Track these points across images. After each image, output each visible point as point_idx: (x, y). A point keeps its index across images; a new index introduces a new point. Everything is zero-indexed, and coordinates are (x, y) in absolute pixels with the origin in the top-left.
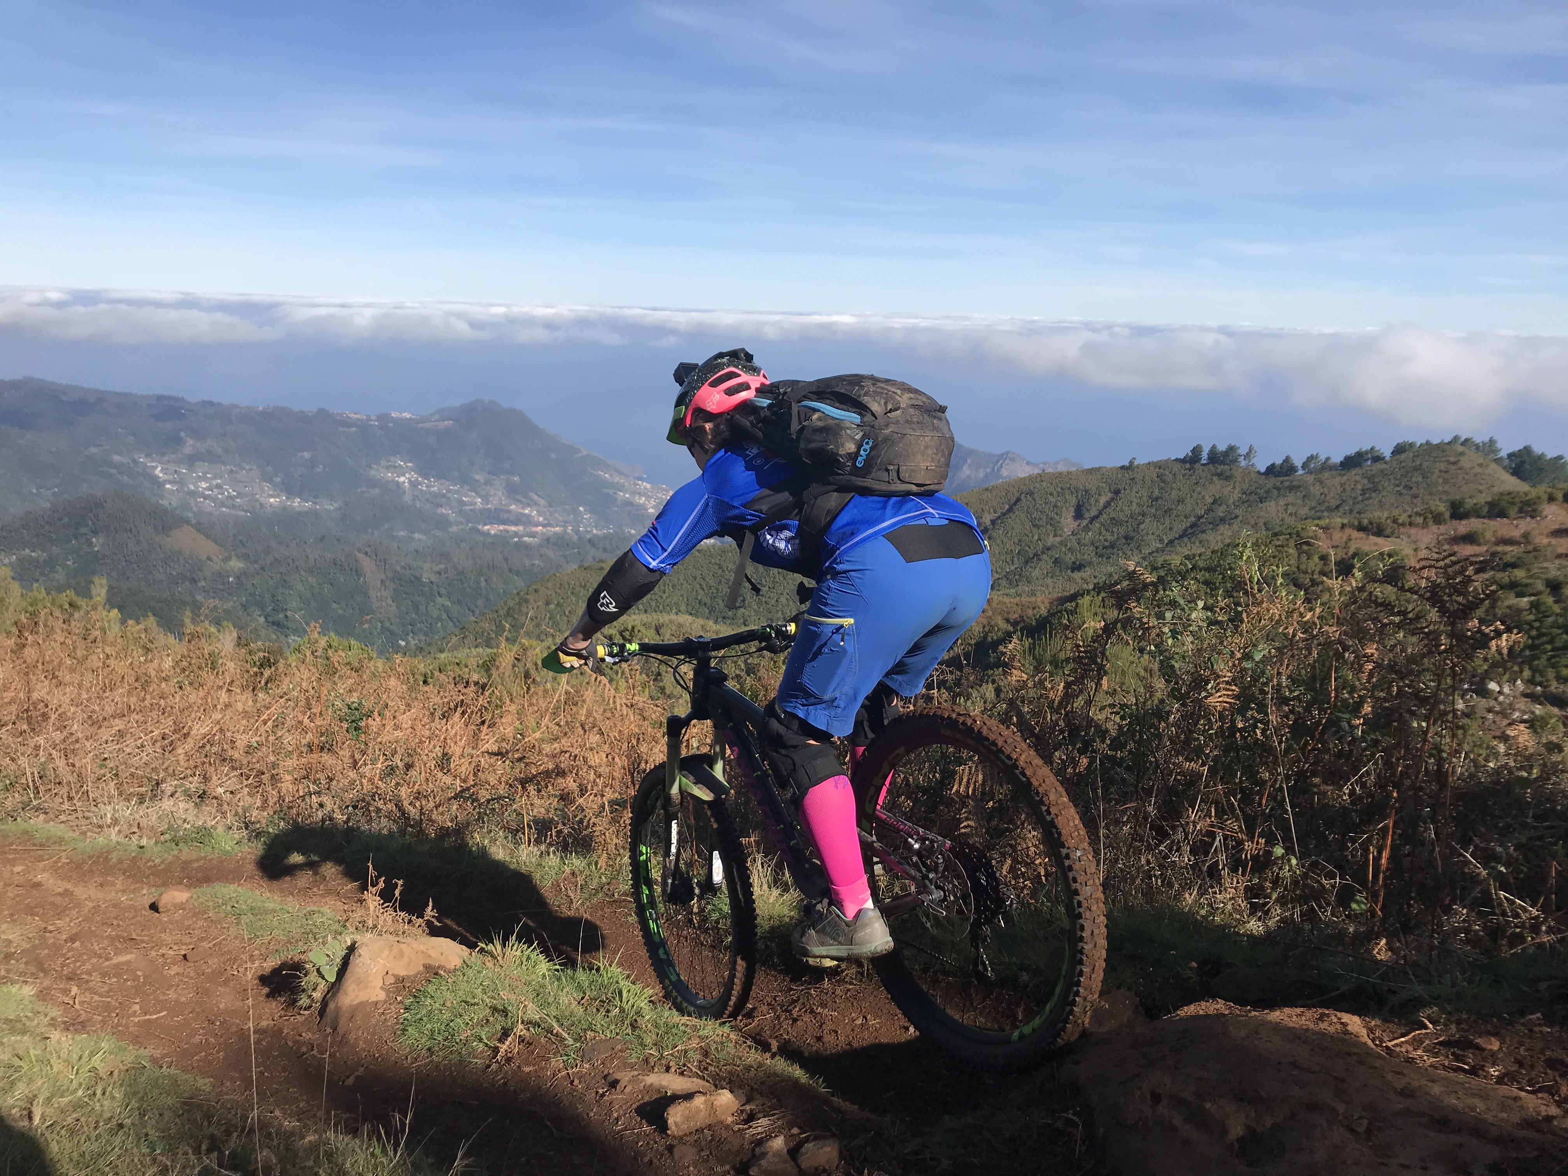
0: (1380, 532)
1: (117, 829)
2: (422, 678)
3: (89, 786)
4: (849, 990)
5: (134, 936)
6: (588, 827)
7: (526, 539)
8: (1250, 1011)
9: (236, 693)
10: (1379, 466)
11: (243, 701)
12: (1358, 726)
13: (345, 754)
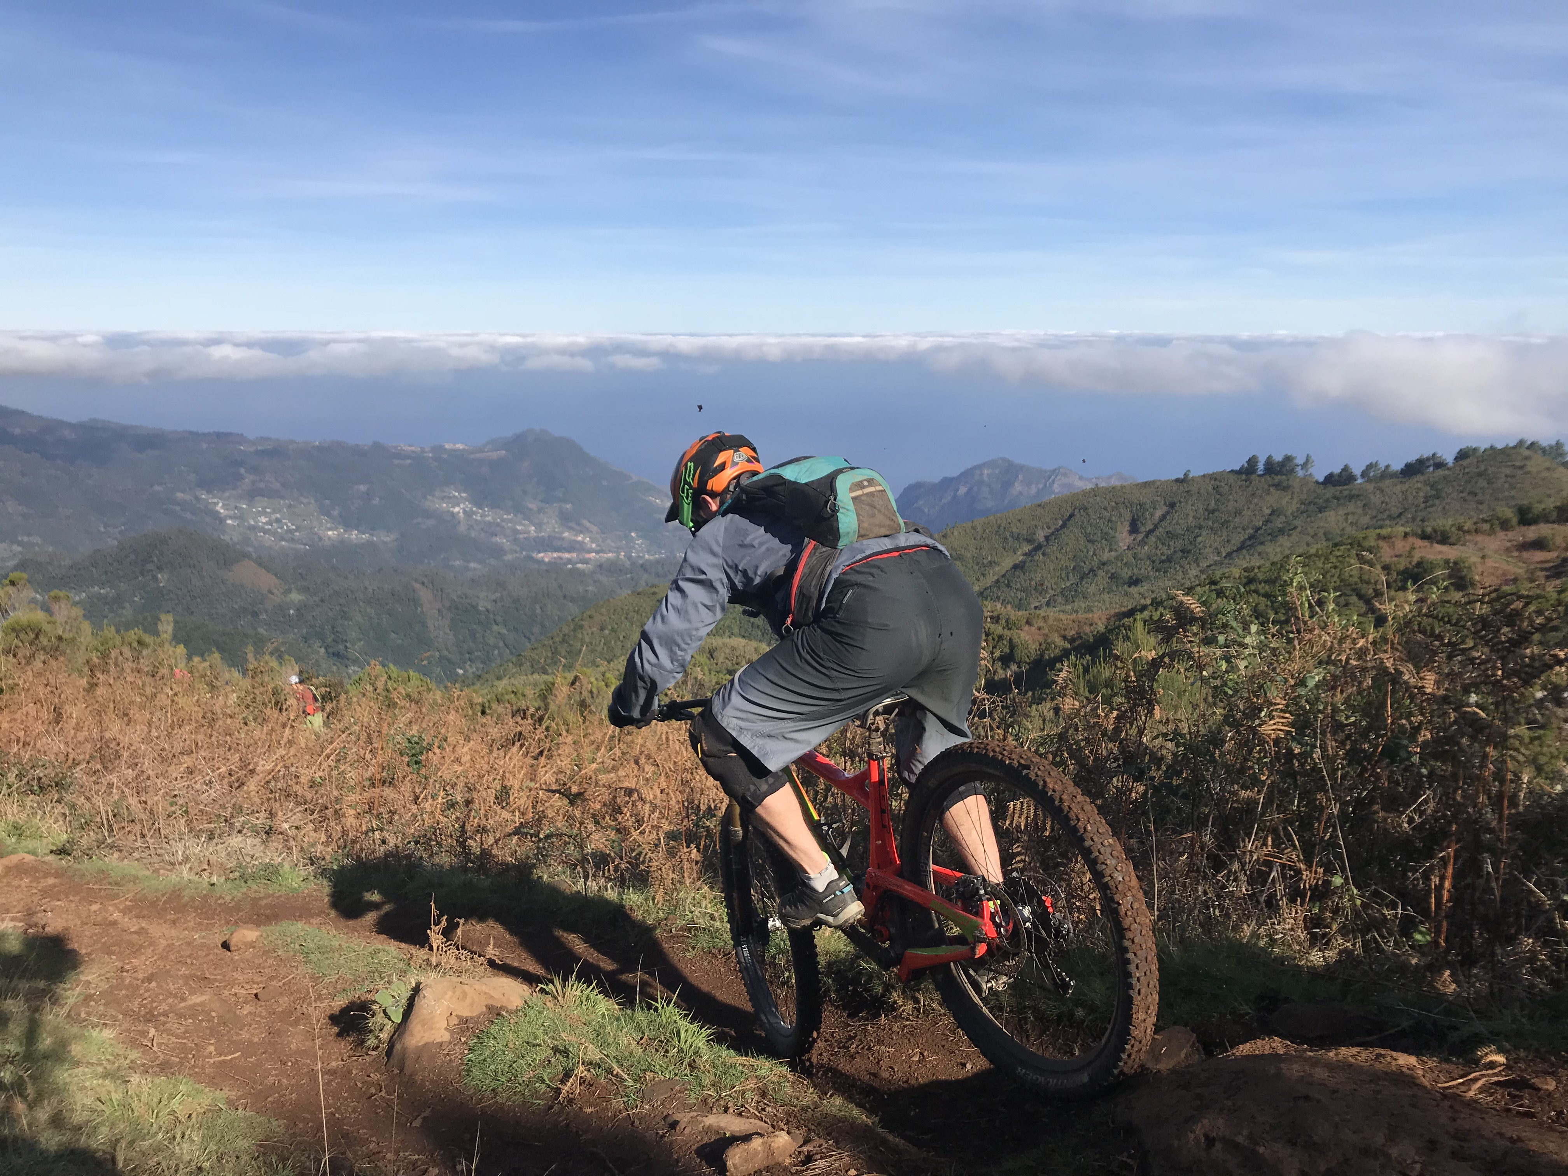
0: (1444, 539)
1: (188, 866)
2: (479, 708)
3: (161, 823)
4: (905, 1026)
5: (207, 976)
6: (643, 862)
7: (579, 565)
8: (1305, 1051)
10: (1440, 472)
11: (306, 737)
12: (1416, 753)
13: (406, 788)
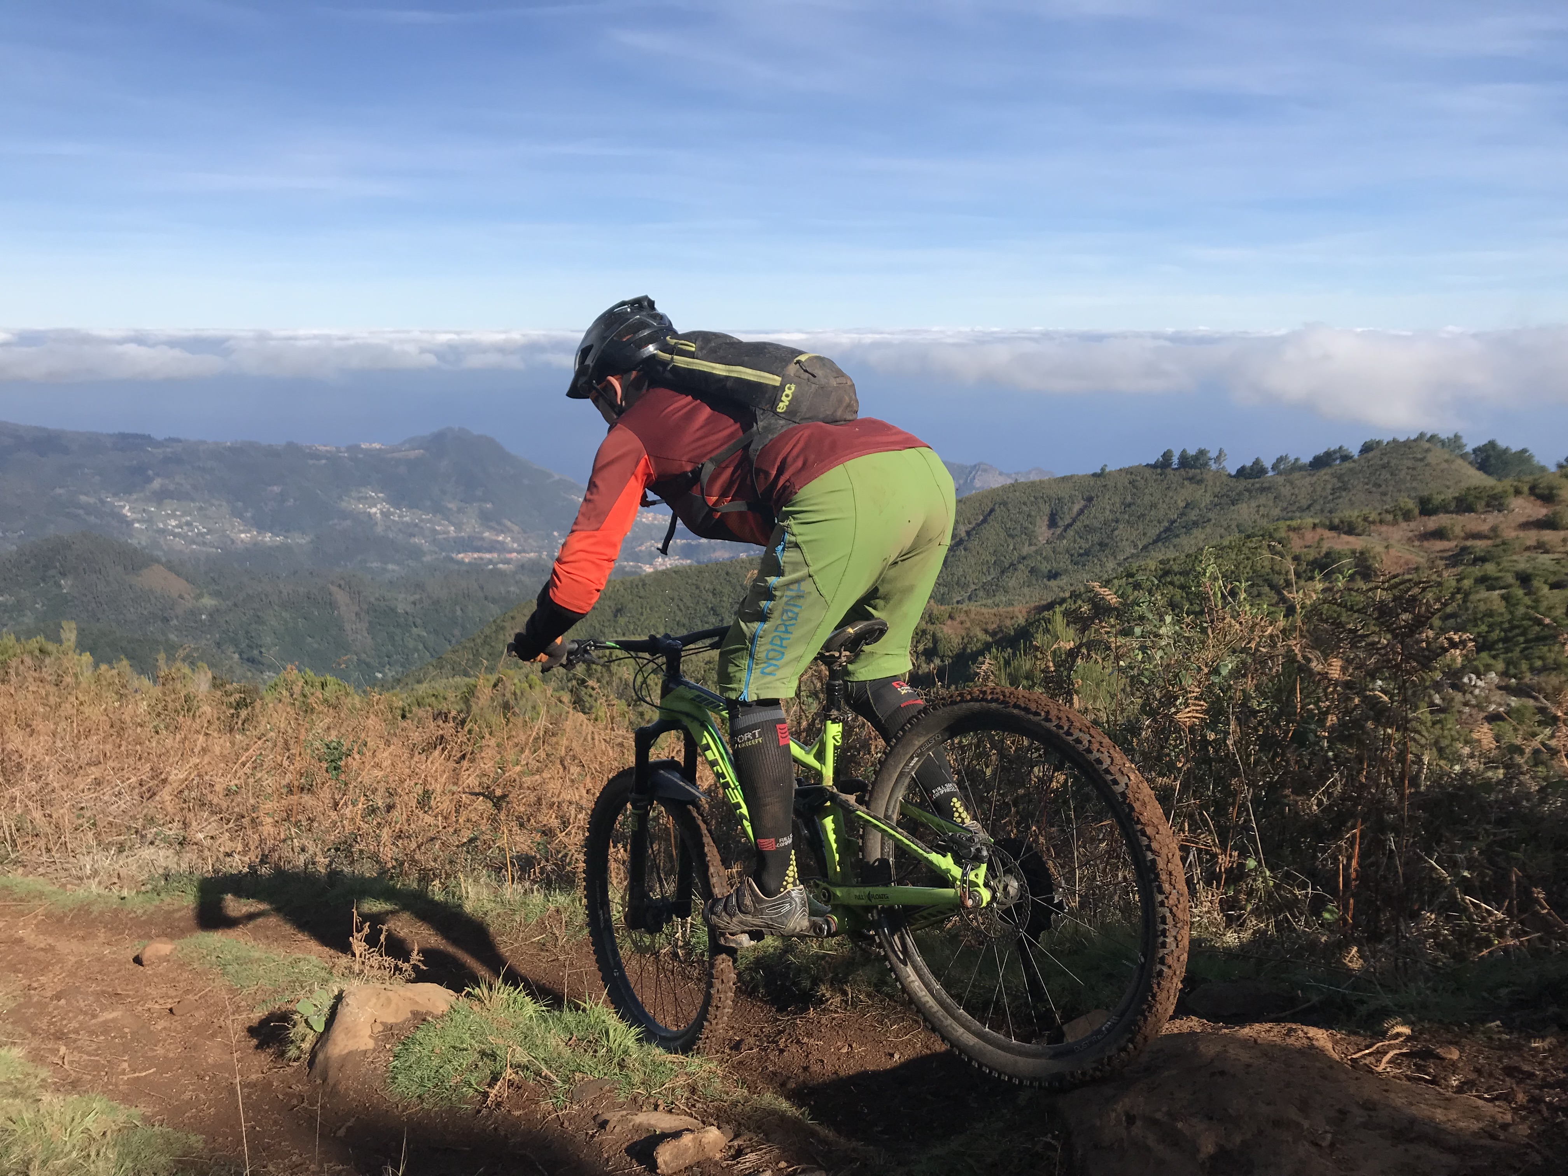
0: (1350, 529)
1: (97, 880)
2: (399, 712)
3: (67, 837)
4: (834, 1019)
5: (119, 991)
6: (569, 864)
7: (501, 566)
8: (1222, 1027)
9: (214, 738)
10: (1347, 465)
11: (220, 744)
12: (1325, 737)
13: (325, 794)
